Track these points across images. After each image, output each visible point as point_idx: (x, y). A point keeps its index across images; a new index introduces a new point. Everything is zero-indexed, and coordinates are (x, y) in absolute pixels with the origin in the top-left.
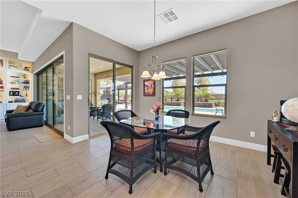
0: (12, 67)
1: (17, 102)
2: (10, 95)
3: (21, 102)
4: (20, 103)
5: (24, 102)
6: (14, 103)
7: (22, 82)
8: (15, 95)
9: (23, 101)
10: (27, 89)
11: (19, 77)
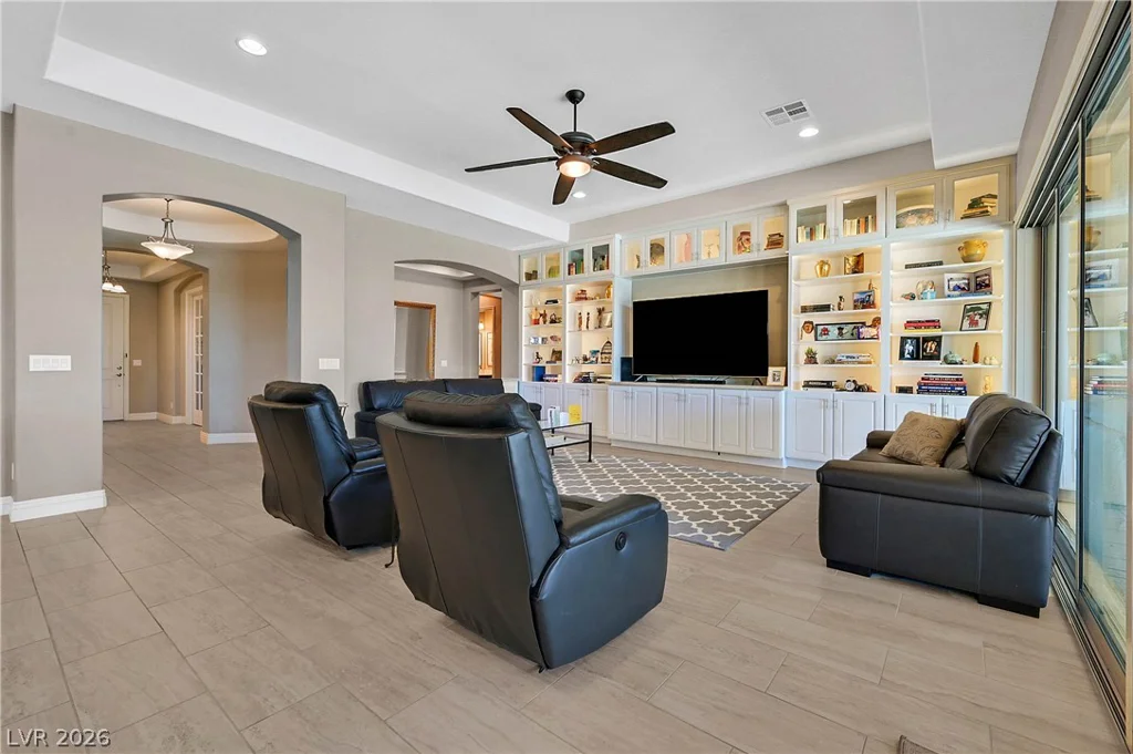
0: (912, 220)
1: (928, 391)
2: (902, 356)
3: (946, 393)
4: (941, 396)
5: (960, 393)
6: (915, 396)
7: (953, 284)
8: (925, 358)
9: (956, 387)
10: (976, 323)
11: (941, 263)
